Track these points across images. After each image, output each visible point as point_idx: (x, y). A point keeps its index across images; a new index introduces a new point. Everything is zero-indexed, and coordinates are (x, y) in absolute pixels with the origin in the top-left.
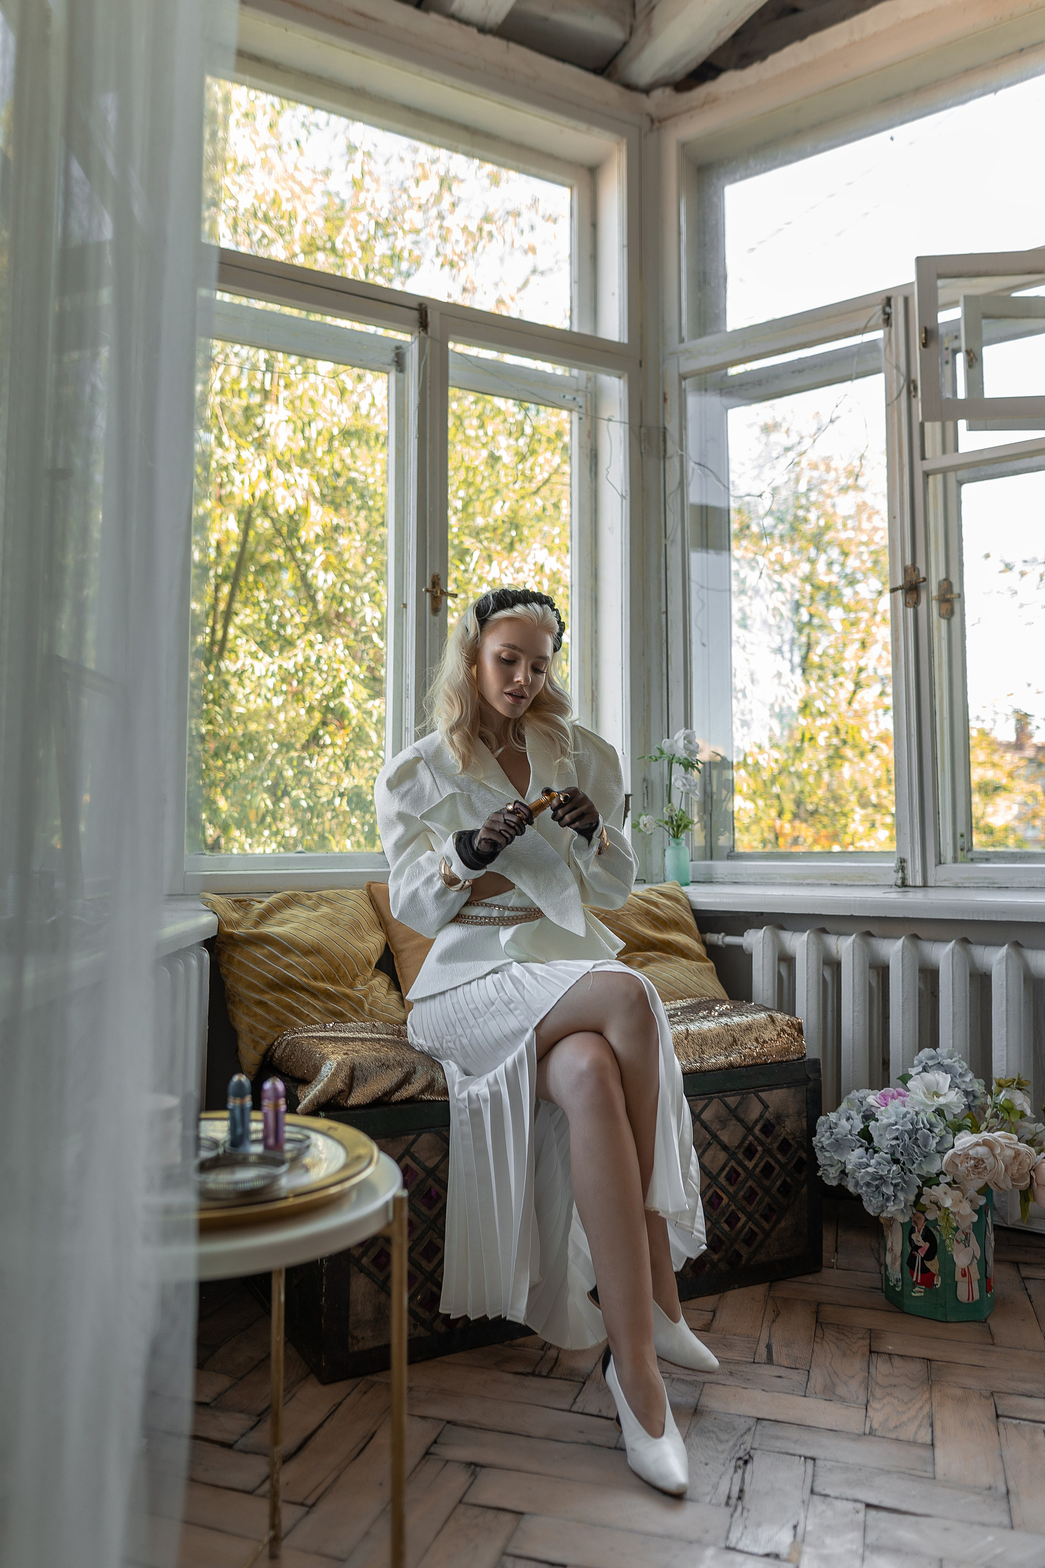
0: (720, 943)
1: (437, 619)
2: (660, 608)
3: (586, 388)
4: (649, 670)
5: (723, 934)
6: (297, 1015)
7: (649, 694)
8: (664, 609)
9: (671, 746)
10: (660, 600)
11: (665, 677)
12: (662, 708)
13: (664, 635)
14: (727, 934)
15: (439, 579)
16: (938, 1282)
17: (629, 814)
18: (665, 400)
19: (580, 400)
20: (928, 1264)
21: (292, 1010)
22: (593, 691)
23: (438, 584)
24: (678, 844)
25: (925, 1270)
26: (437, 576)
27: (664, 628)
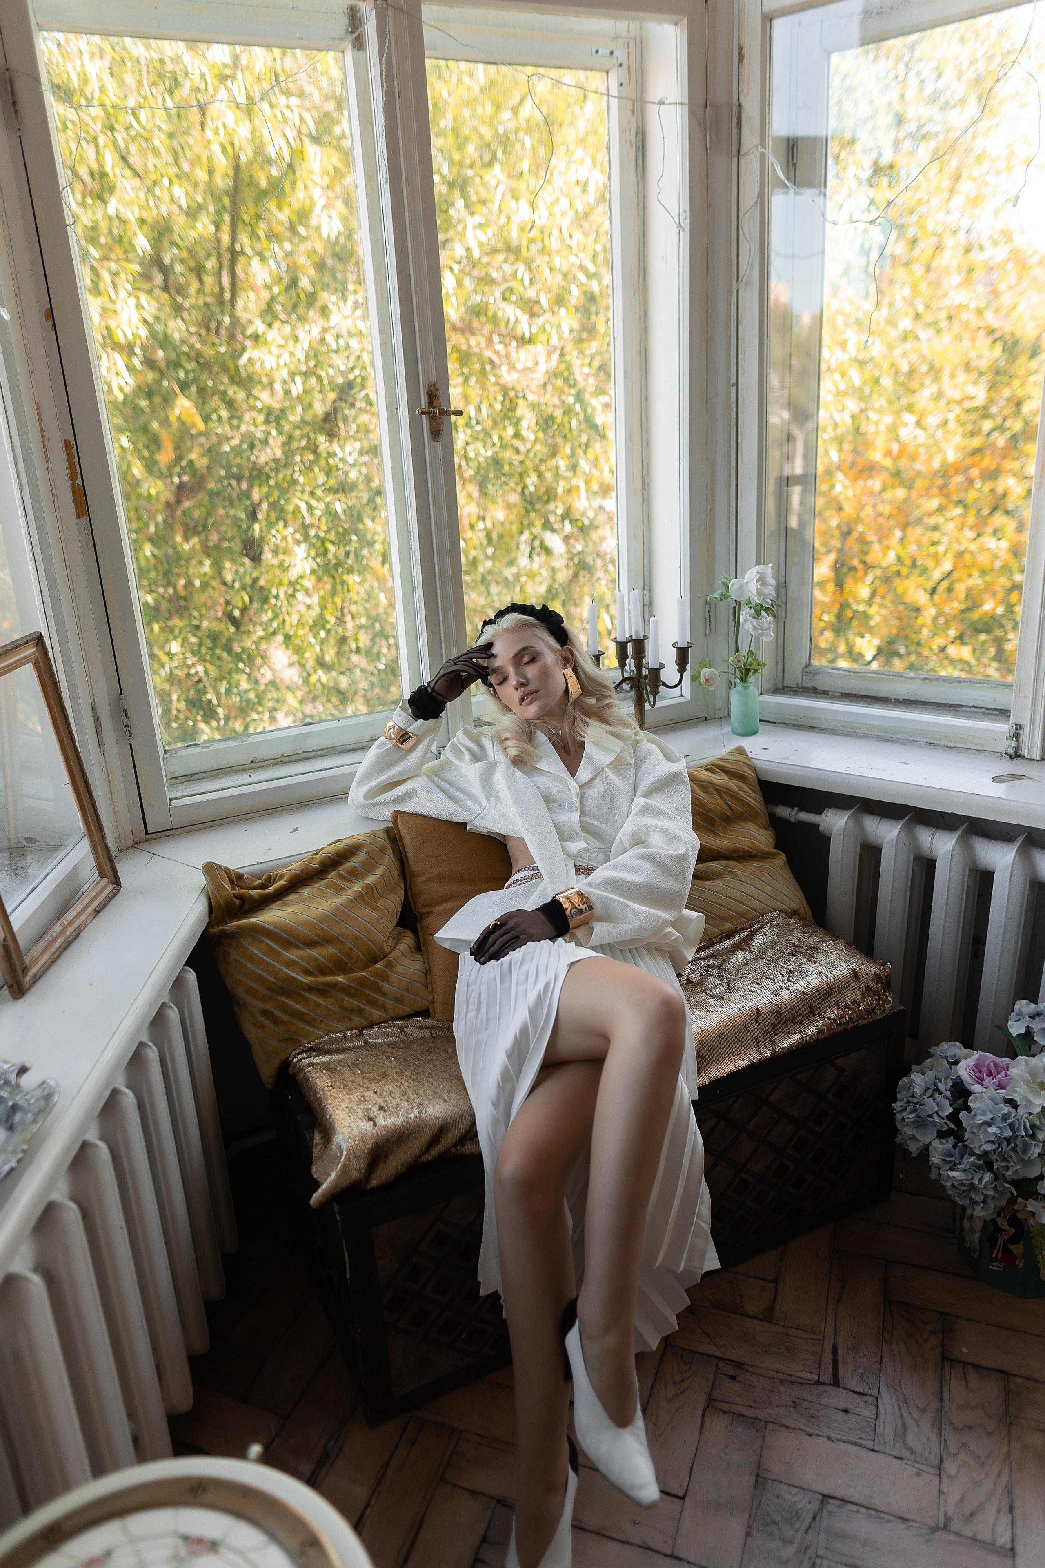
0: (793, 820)
1: (439, 445)
2: (729, 378)
3: (628, 31)
4: (713, 463)
5: (796, 809)
6: (308, 1023)
7: (713, 495)
8: (734, 380)
9: (741, 588)
10: (729, 368)
11: (733, 472)
12: (729, 512)
13: (734, 416)
14: (802, 809)
15: (437, 390)
16: (1020, 1264)
17: (688, 667)
18: (741, 58)
19: (621, 55)
20: (1011, 1247)
21: (300, 1016)
22: (643, 478)
23: (436, 397)
24: (745, 688)
25: (1006, 1250)
26: (434, 385)
27: (734, 405)
